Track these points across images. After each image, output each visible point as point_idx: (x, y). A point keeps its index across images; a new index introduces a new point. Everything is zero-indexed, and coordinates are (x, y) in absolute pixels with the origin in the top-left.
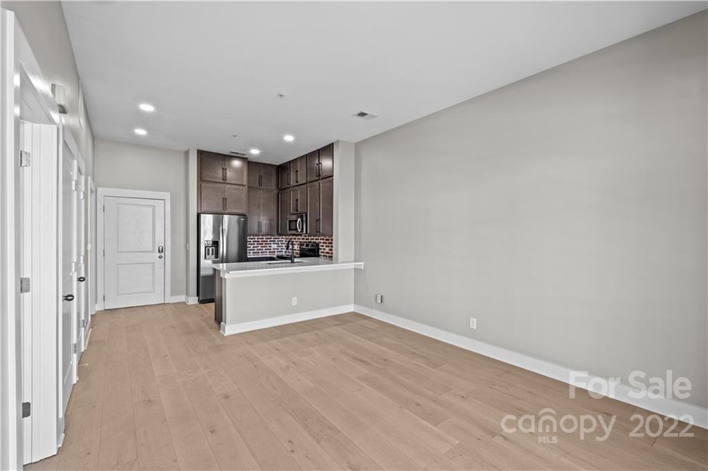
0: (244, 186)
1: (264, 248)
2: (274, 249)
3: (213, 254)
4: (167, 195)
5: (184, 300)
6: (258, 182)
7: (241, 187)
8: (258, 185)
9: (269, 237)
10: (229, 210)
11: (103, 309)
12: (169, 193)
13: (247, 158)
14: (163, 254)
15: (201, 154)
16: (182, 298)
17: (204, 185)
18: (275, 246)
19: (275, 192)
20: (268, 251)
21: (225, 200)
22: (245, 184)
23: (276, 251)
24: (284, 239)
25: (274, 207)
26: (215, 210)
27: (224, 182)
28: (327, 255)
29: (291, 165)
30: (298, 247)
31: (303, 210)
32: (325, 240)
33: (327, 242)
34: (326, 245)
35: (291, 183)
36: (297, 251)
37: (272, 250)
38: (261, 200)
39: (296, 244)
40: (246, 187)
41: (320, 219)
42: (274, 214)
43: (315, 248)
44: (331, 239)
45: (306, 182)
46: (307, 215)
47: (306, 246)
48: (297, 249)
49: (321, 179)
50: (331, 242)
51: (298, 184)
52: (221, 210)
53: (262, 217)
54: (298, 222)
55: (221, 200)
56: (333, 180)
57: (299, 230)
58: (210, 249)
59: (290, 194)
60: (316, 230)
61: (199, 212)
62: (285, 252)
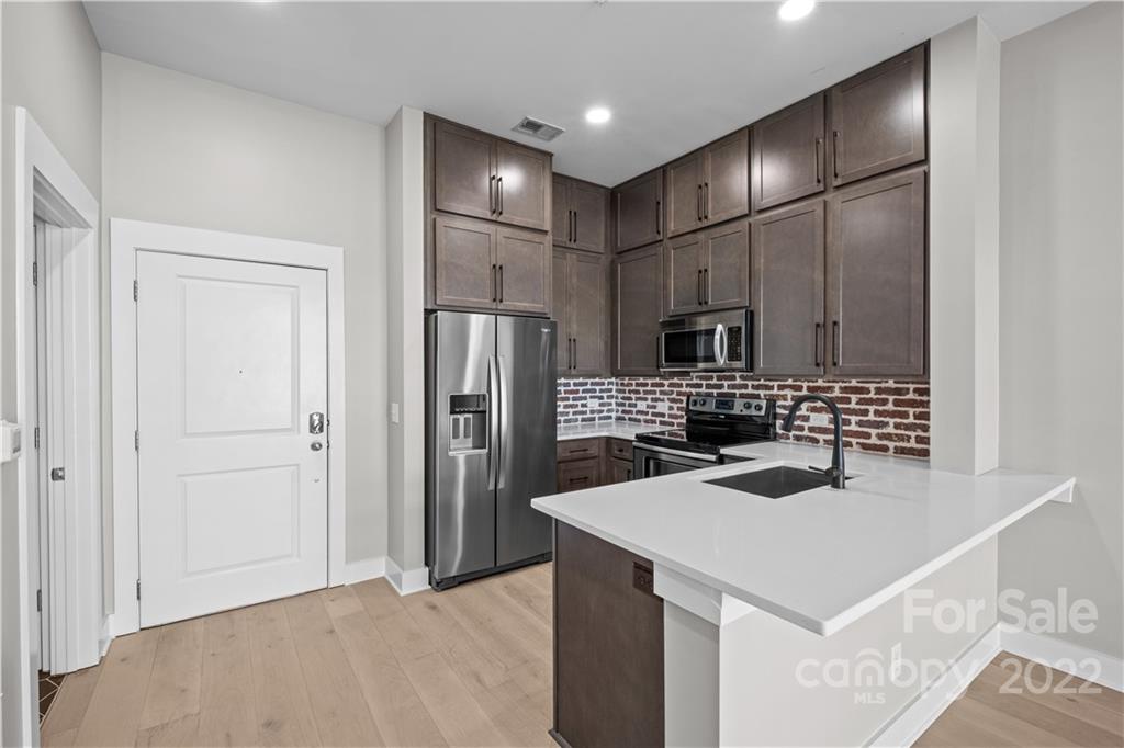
0: (546, 232)
1: (571, 410)
2: (592, 412)
3: (466, 436)
4: (332, 256)
5: (382, 573)
6: (566, 231)
7: (536, 237)
8: (566, 239)
9: (581, 380)
10: (507, 304)
11: (135, 629)
12: (341, 250)
13: (547, 156)
14: (321, 438)
15: (435, 125)
16: (378, 568)
17: (442, 221)
18: (593, 404)
19: (605, 260)
20: (580, 417)
21: (497, 269)
22: (547, 226)
23: (596, 415)
24: (612, 384)
25: (600, 299)
26: (472, 300)
27: (494, 217)
28: (891, 445)
29: (671, 174)
30: (671, 408)
31: (733, 301)
32: (873, 392)
33: (891, 398)
34: (881, 408)
35: (672, 227)
36: (666, 419)
37: (589, 415)
38: (575, 280)
39: (663, 400)
40: (549, 238)
41: (835, 323)
42: (602, 319)
43: (763, 413)
44: (916, 390)
45: (746, 212)
46: (752, 313)
47: (717, 407)
48: (667, 412)
49: (838, 187)
50: (918, 398)
51: (705, 223)
52: (487, 302)
53: (575, 326)
54: (717, 337)
55: (487, 271)
56: (926, 175)
57: (721, 361)
58: (461, 418)
59: (666, 260)
60: (810, 359)
61: (429, 307)
62: (618, 419)
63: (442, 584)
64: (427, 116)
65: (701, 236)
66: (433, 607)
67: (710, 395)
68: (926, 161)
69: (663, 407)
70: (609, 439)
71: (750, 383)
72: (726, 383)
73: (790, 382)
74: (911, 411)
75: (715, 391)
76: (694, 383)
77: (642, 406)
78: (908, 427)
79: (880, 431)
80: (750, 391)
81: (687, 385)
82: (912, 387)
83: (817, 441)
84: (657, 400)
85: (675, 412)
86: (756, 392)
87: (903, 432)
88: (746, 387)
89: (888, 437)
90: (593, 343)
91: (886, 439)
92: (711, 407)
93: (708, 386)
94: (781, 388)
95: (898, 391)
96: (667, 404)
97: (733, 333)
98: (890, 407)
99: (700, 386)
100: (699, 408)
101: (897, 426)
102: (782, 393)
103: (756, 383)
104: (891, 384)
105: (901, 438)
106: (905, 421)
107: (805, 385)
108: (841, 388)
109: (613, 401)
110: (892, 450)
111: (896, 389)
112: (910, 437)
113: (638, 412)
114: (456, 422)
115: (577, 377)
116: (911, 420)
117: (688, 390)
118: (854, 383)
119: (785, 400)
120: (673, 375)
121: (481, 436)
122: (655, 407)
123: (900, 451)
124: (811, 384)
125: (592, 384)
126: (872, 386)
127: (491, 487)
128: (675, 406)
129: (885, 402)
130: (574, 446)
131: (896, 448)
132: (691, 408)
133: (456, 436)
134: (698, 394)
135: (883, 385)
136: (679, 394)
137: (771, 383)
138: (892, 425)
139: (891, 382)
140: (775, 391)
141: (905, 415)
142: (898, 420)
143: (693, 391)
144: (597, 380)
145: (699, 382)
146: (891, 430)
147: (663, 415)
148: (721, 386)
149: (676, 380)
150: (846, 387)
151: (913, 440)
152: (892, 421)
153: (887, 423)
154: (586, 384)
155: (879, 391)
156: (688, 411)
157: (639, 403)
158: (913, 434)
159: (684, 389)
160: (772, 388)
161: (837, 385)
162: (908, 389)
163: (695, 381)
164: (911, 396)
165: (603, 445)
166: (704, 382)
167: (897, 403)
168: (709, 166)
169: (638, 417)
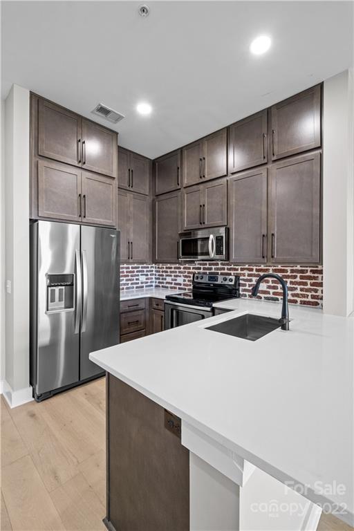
0: (114, 178)
1: (130, 282)
2: (142, 283)
3: (60, 300)
6: (127, 180)
7: (108, 181)
8: (126, 185)
9: (136, 265)
10: (88, 219)
17: (43, 163)
18: (143, 278)
19: (149, 199)
20: (135, 286)
21: (82, 197)
22: (115, 175)
23: (144, 285)
24: (153, 268)
25: (146, 220)
26: (65, 215)
27: (80, 165)
28: (299, 300)
29: (185, 153)
30: (184, 281)
31: (219, 222)
32: (289, 271)
33: (299, 275)
34: (293, 280)
35: (186, 182)
36: (182, 286)
37: (140, 285)
38: (132, 209)
39: (180, 276)
40: (115, 183)
41: (273, 235)
42: (147, 231)
43: (233, 283)
44: (311, 271)
45: (225, 174)
46: (228, 229)
47: (209, 280)
48: (182, 283)
49: (275, 161)
50: (312, 275)
51: (204, 180)
52: (76, 217)
53: (132, 235)
54: (210, 242)
55: (76, 198)
56: (321, 155)
57: (212, 255)
58: (57, 289)
59: (182, 200)
60: (259, 254)
61: (33, 218)
62: (156, 286)
63: (41, 398)
64: (32, 95)
65: (201, 187)
66: (33, 415)
67: (205, 273)
68: (320, 147)
69: (180, 280)
70: (151, 298)
71: (226, 267)
72: (213, 267)
73: (247, 266)
74: (309, 282)
75: (208, 271)
76: (197, 267)
77: (169, 279)
78: (307, 290)
79: (293, 292)
80: (226, 271)
81: (193, 268)
82: (309, 269)
83: (261, 298)
84: (177, 276)
85: (187, 282)
86: (229, 272)
87: (304, 293)
88: (224, 269)
89: (297, 295)
90: (142, 245)
91: (296, 296)
92: (206, 280)
93: (204, 269)
94: (242, 269)
95: (302, 271)
96: (183, 278)
97: (219, 239)
98: (298, 279)
99: (200, 269)
100: (199, 280)
101: (301, 290)
102: (242, 272)
103: (229, 267)
104: (299, 267)
105: (304, 296)
106: (306, 287)
107: (255, 268)
108: (273, 270)
109: (154, 277)
110: (299, 302)
111: (301, 270)
112: (308, 295)
113: (167, 283)
114: (53, 292)
115: (134, 263)
116: (309, 286)
117: (194, 271)
118: (279, 267)
119: (244, 276)
120: (186, 262)
121: (70, 300)
122: (176, 280)
123: (303, 303)
124: (258, 268)
125: (142, 268)
126: (289, 269)
127: (77, 331)
128: (187, 279)
129: (295, 277)
130: (130, 304)
131: (301, 301)
132: (195, 280)
133: (53, 300)
134: (199, 273)
135: (294, 268)
136: (189, 273)
137: (237, 267)
138: (299, 289)
139: (298, 266)
140: (239, 271)
141: (305, 284)
142: (302, 287)
143: (197, 271)
144: (145, 265)
145: (199, 266)
146: (298, 292)
147: (180, 284)
148: (211, 269)
149: (187, 266)
150: (275, 270)
151: (310, 297)
152: (299, 287)
153: (296, 289)
154: (139, 267)
155: (292, 271)
156: (193, 282)
157: (167, 278)
158: (309, 294)
159: (191, 270)
160: (237, 270)
161: (271, 268)
162: (307, 270)
163: (197, 266)
164: (309, 274)
165: (147, 302)
166: (202, 267)
167: (302, 278)
168: (205, 149)
169: (167, 285)
